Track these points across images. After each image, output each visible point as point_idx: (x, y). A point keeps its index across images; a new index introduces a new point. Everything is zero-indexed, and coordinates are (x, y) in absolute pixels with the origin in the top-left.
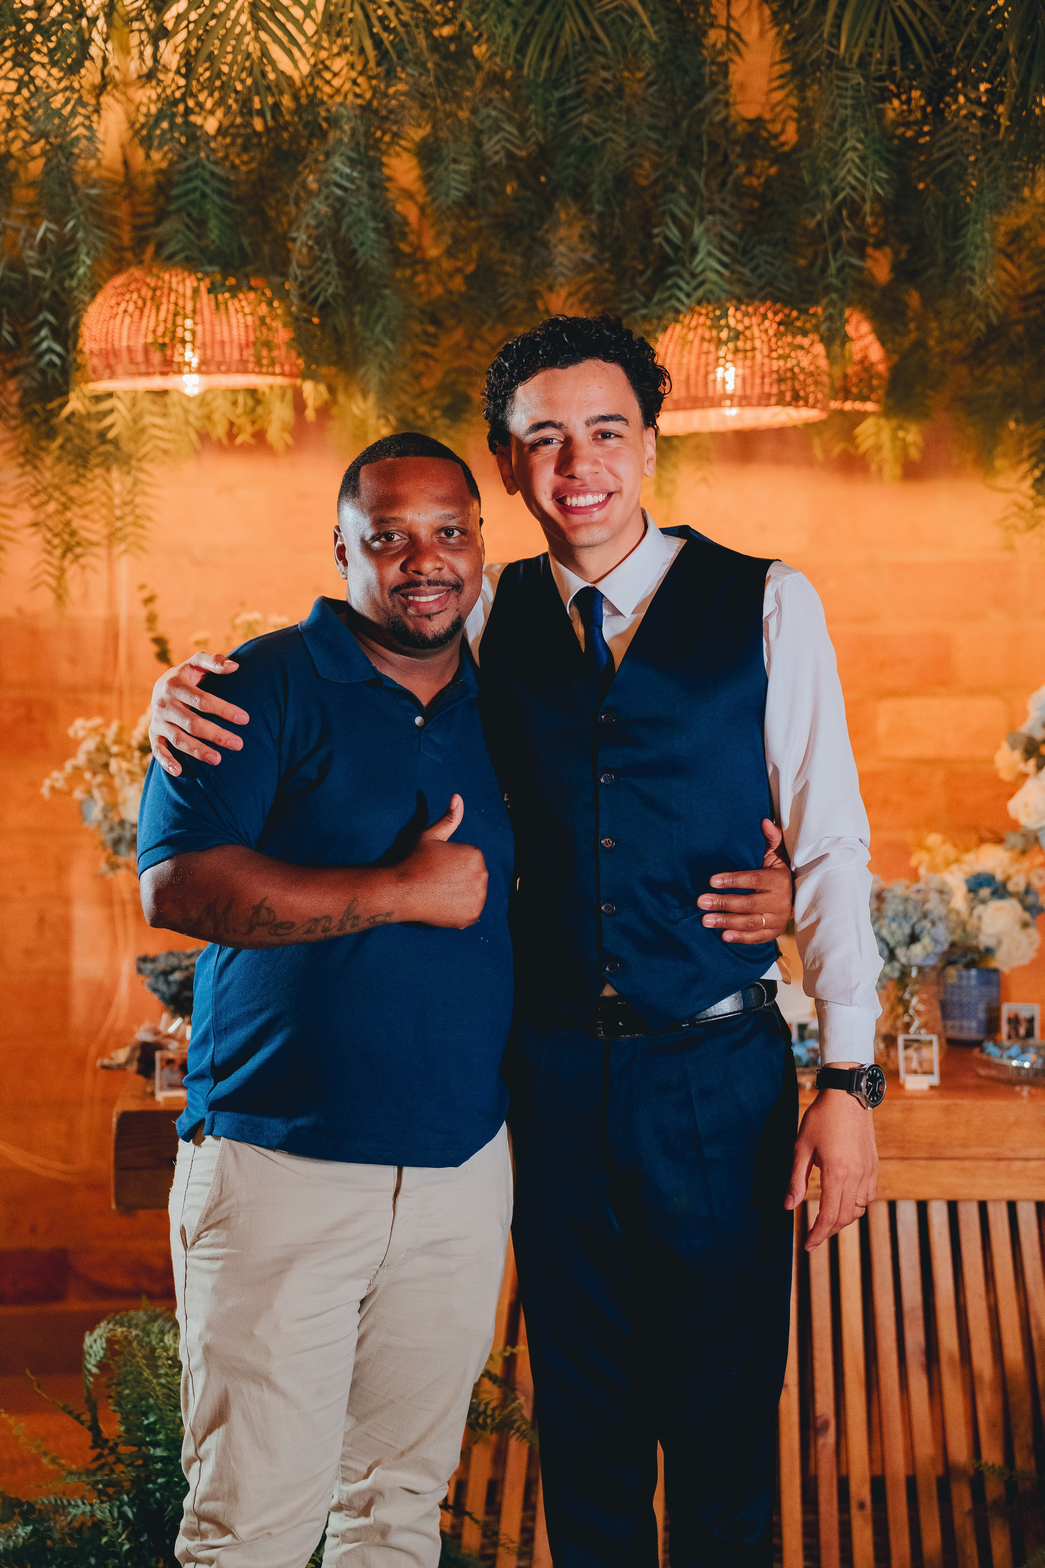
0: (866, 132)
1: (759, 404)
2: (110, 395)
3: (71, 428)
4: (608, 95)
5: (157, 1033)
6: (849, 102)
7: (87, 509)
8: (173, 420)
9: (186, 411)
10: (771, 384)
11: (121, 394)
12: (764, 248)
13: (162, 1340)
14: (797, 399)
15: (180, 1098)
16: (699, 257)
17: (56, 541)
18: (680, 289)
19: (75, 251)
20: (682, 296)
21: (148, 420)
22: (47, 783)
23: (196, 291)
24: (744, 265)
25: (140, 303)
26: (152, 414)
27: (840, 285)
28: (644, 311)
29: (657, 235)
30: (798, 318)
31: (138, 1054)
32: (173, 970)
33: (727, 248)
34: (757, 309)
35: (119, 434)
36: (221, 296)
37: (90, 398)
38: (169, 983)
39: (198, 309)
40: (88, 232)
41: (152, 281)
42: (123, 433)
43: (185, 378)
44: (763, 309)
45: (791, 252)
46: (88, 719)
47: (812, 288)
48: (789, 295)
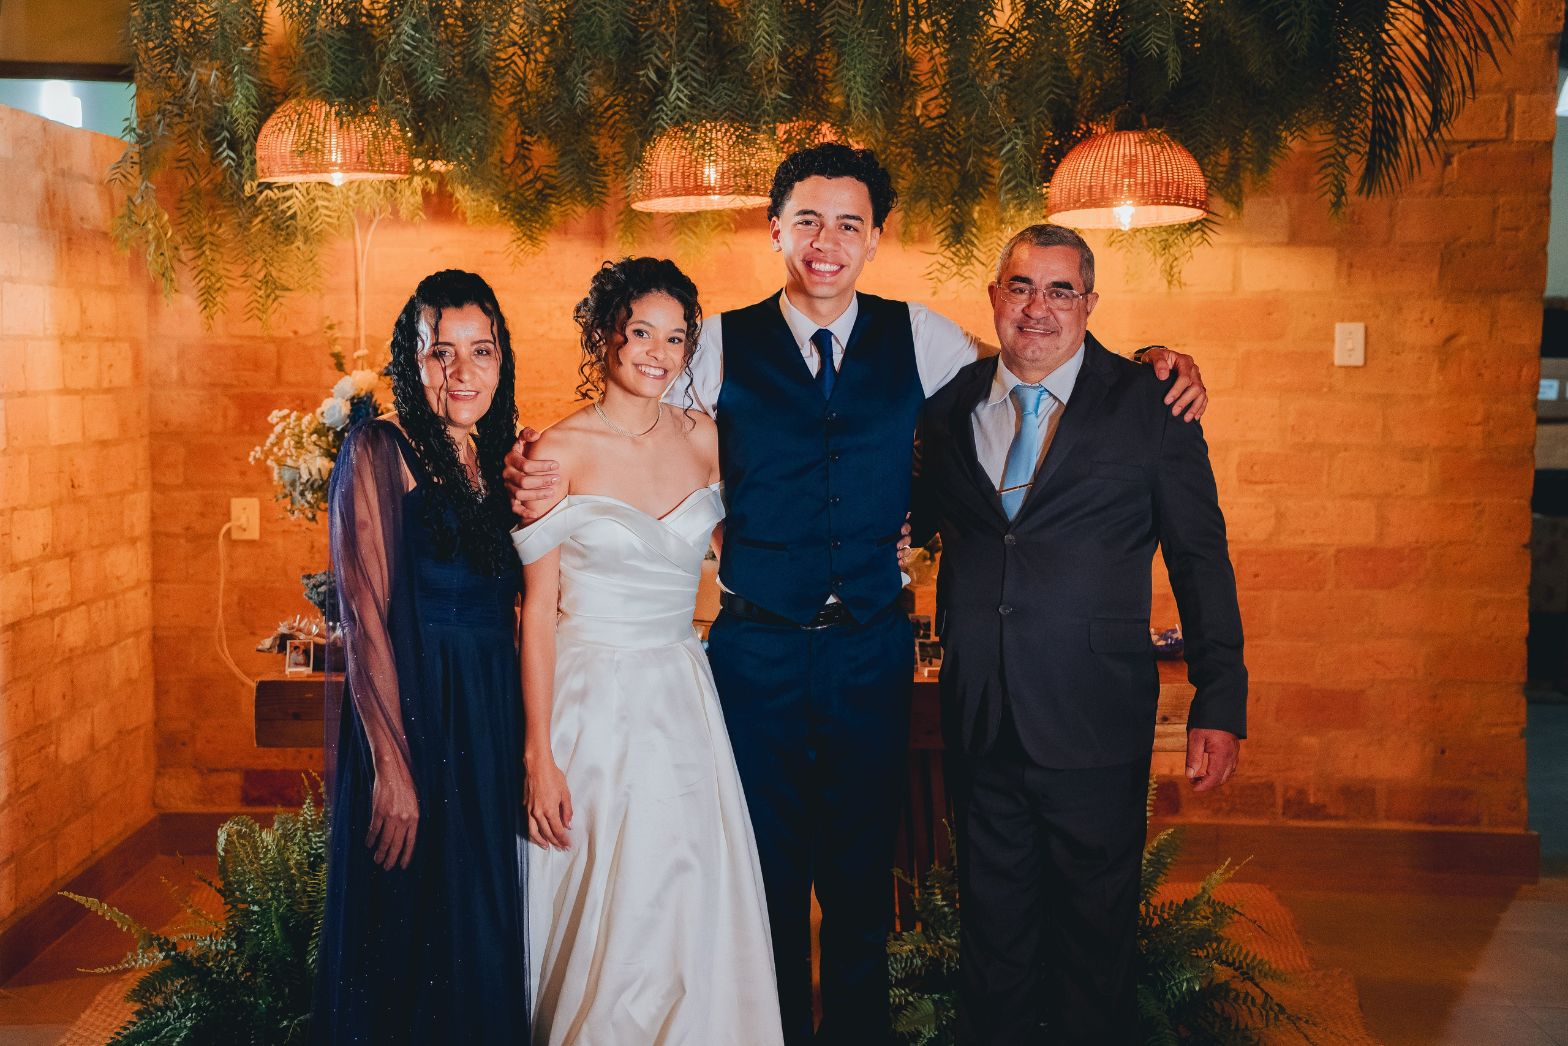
0: (770, 7)
1: (720, 194)
2: (290, 186)
3: (265, 209)
5: (293, 628)
7: (283, 264)
8: (337, 203)
9: (348, 197)
10: (729, 178)
11: (299, 186)
12: (725, 85)
13: (260, 835)
14: (747, 190)
15: (300, 673)
16: (673, 89)
17: (263, 287)
18: (663, 111)
19: (234, 90)
20: (665, 118)
21: (319, 203)
22: (252, 453)
23: (327, 115)
24: (710, 97)
25: (290, 125)
26: (325, 199)
27: (772, 111)
28: (640, 128)
29: (643, 76)
30: (749, 135)
31: (278, 642)
32: (321, 584)
33: (695, 84)
34: (721, 126)
35: (295, 213)
36: (345, 119)
37: (278, 188)
38: (318, 594)
39: (328, 128)
40: (242, 77)
41: (300, 109)
42: (299, 213)
43: (334, 175)
44: (726, 126)
45: (744, 87)
46: (280, 410)
47: (757, 113)
48: (742, 117)
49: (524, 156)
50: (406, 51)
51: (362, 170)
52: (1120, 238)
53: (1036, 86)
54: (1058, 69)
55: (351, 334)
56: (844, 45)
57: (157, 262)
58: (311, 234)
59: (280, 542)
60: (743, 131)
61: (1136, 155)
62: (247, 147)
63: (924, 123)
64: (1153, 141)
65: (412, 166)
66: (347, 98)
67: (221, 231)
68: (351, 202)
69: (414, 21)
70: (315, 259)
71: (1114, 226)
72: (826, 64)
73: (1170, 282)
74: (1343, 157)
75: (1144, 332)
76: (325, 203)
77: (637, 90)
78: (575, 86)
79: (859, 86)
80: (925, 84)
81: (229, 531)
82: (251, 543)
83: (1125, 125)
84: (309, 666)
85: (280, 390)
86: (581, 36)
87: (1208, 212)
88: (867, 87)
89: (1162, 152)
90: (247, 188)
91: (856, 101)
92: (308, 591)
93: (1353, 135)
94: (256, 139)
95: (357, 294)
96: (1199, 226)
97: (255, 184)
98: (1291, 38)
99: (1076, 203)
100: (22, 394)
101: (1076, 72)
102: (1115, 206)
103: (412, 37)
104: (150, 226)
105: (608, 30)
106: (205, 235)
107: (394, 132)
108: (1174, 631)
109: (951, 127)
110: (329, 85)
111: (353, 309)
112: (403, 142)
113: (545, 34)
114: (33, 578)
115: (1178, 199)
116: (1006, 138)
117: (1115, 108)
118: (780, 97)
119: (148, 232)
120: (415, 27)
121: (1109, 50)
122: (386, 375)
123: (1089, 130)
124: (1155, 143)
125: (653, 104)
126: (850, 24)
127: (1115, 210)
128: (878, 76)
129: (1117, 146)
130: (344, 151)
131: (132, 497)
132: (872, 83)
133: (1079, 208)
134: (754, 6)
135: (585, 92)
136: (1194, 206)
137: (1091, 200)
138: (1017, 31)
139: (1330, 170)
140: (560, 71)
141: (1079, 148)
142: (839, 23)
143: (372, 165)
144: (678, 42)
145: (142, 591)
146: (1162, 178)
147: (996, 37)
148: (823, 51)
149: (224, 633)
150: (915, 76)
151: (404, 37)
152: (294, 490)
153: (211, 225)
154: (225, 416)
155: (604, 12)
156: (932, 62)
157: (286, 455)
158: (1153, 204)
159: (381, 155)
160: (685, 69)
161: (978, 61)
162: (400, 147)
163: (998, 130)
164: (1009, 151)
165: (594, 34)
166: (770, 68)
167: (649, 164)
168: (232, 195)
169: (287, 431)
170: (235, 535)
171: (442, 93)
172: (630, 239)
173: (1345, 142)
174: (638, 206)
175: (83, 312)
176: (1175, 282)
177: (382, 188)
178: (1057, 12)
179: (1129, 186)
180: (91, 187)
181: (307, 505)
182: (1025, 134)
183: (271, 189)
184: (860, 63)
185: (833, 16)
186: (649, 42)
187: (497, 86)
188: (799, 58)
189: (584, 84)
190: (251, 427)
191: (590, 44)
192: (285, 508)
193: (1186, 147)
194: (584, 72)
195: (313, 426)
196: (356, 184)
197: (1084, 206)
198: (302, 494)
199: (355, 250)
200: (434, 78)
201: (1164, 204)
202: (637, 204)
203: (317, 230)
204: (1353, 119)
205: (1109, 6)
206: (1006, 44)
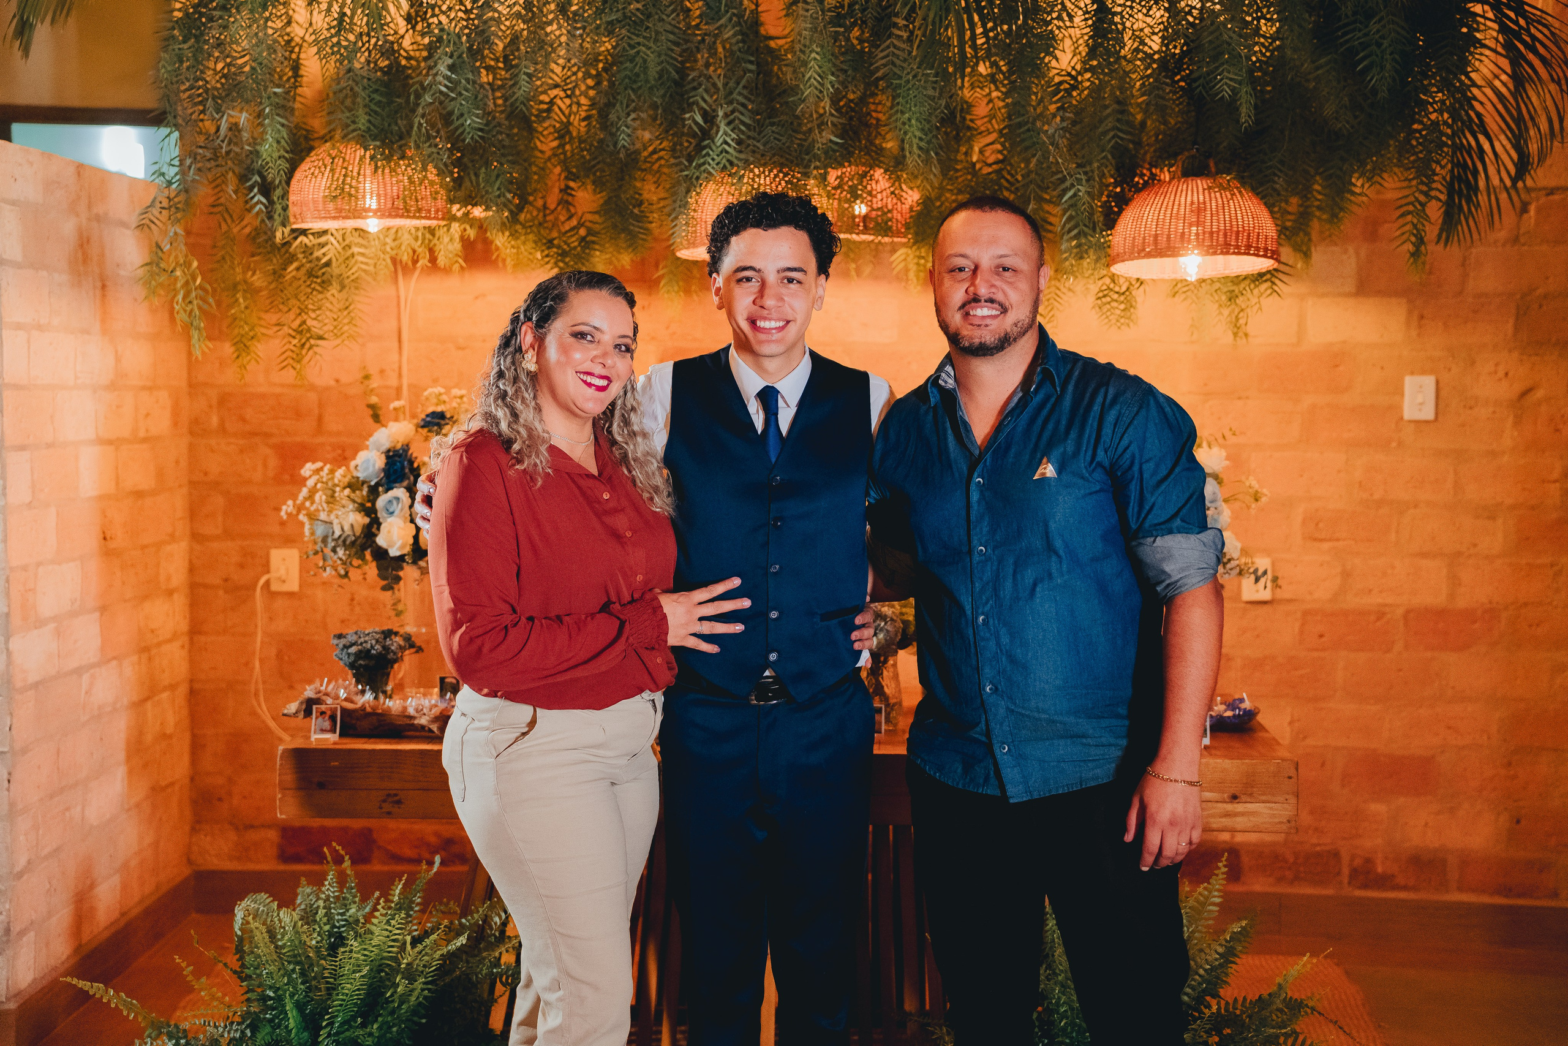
0: (822, 47)
2: (325, 232)
3: (300, 256)
4: (642, 21)
5: (319, 692)
6: (809, 26)
7: (318, 312)
8: (373, 250)
9: (385, 244)
11: (334, 232)
12: (774, 128)
15: (327, 739)
16: (720, 133)
17: (298, 337)
18: (709, 155)
19: (265, 132)
20: (712, 162)
22: (284, 508)
23: (362, 158)
24: (759, 141)
25: (323, 169)
26: (362, 246)
27: (823, 156)
28: (686, 173)
29: (689, 118)
30: (799, 180)
31: (304, 707)
32: (351, 645)
33: (743, 128)
34: (770, 171)
35: (330, 260)
36: (379, 164)
37: (313, 234)
38: (349, 654)
39: (362, 172)
40: (273, 119)
41: (334, 153)
42: (334, 260)
43: (369, 221)
44: (775, 171)
45: (794, 131)
46: (314, 462)
47: (807, 157)
48: (792, 162)
49: (568, 203)
50: (441, 92)
51: (397, 216)
52: (1185, 289)
53: (1100, 130)
54: (1122, 112)
55: (393, 382)
56: (899, 86)
57: (185, 311)
58: (346, 282)
59: (319, 594)
60: (793, 176)
61: (1204, 203)
62: (278, 192)
63: (980, 169)
64: (1222, 188)
65: (449, 211)
66: (383, 142)
67: (255, 278)
68: (388, 249)
69: (450, 61)
70: (351, 308)
71: (1178, 277)
72: (880, 108)
73: (1235, 335)
74: (1423, 205)
75: (1206, 385)
76: (362, 250)
77: (683, 134)
78: (618, 129)
79: (914, 131)
80: (983, 128)
81: (267, 583)
82: (290, 595)
83: (1192, 171)
84: (335, 732)
85: (320, 440)
86: (626, 76)
87: (1277, 260)
88: (922, 130)
89: (1232, 199)
90: (279, 235)
91: (911, 146)
92: (338, 652)
93: (1434, 181)
94: (288, 183)
95: (400, 341)
96: (1269, 276)
97: (287, 230)
98: (1371, 80)
99: (1141, 252)
100: (49, 446)
101: (1139, 117)
102: (1182, 255)
103: (448, 78)
104: (178, 273)
105: (653, 71)
106: (239, 283)
107: (431, 177)
108: (1242, 700)
109: (1009, 173)
110: (363, 128)
111: (395, 357)
112: (441, 186)
113: (590, 76)
114: (58, 633)
115: (1248, 250)
116: (1068, 184)
117: (1181, 153)
118: (831, 141)
119: (176, 279)
120: (451, 68)
121: (1175, 93)
122: (423, 427)
123: (1153, 177)
124: (1225, 189)
125: (699, 148)
126: (905, 65)
127: (1181, 259)
128: (934, 120)
129: (1184, 193)
130: (379, 195)
131: (169, 548)
132: (927, 126)
133: (1144, 257)
134: (805, 46)
135: (629, 136)
136: (1265, 256)
137: (1156, 249)
138: (1079, 73)
139: (1409, 218)
140: (603, 114)
141: (1144, 194)
142: (893, 64)
143: (408, 211)
144: (725, 85)
145: (177, 644)
146: (1231, 226)
147: (1057, 79)
148: (877, 95)
149: (261, 686)
150: (972, 121)
151: (440, 78)
152: (326, 546)
153: (244, 273)
154: (265, 466)
155: (649, 52)
156: (991, 105)
157: (317, 510)
158: (1222, 253)
159: (417, 201)
160: (733, 112)
161: (1039, 104)
162: (437, 193)
163: (1060, 176)
164: (1071, 197)
165: (637, 75)
166: (821, 111)
167: (695, 210)
168: (267, 241)
169: (319, 486)
170: (274, 587)
171: (480, 137)
172: (676, 288)
173: (1425, 188)
174: (684, 254)
175: (118, 359)
176: (1241, 334)
177: (420, 234)
178: (1123, 53)
179: (1197, 234)
180: (128, 232)
181: (339, 562)
182: (1088, 181)
183: (306, 235)
184: (915, 105)
185: (887, 56)
186: (695, 84)
187: (540, 129)
188: (851, 101)
189: (628, 127)
190: (292, 476)
191: (634, 86)
192: (316, 565)
193: (1257, 194)
194: (628, 115)
195: (347, 480)
196: (394, 230)
197: (1149, 255)
198: (334, 550)
199: (398, 297)
200: (472, 121)
201: (1234, 253)
202: (683, 252)
203: (353, 277)
204: (1434, 165)
205: (1175, 47)
206: (1067, 86)
